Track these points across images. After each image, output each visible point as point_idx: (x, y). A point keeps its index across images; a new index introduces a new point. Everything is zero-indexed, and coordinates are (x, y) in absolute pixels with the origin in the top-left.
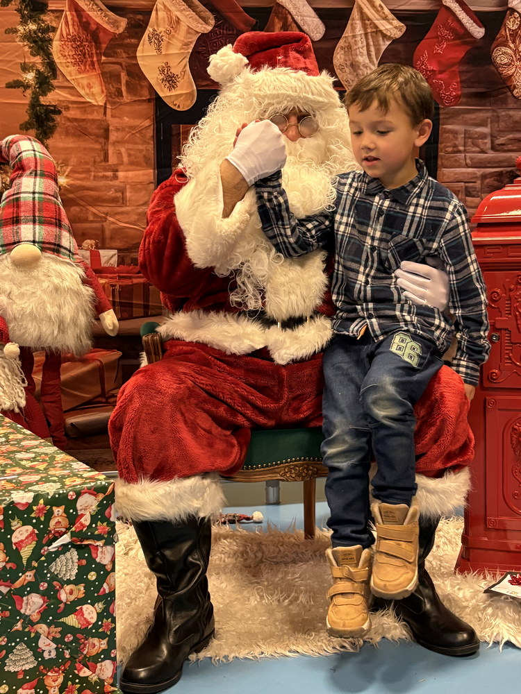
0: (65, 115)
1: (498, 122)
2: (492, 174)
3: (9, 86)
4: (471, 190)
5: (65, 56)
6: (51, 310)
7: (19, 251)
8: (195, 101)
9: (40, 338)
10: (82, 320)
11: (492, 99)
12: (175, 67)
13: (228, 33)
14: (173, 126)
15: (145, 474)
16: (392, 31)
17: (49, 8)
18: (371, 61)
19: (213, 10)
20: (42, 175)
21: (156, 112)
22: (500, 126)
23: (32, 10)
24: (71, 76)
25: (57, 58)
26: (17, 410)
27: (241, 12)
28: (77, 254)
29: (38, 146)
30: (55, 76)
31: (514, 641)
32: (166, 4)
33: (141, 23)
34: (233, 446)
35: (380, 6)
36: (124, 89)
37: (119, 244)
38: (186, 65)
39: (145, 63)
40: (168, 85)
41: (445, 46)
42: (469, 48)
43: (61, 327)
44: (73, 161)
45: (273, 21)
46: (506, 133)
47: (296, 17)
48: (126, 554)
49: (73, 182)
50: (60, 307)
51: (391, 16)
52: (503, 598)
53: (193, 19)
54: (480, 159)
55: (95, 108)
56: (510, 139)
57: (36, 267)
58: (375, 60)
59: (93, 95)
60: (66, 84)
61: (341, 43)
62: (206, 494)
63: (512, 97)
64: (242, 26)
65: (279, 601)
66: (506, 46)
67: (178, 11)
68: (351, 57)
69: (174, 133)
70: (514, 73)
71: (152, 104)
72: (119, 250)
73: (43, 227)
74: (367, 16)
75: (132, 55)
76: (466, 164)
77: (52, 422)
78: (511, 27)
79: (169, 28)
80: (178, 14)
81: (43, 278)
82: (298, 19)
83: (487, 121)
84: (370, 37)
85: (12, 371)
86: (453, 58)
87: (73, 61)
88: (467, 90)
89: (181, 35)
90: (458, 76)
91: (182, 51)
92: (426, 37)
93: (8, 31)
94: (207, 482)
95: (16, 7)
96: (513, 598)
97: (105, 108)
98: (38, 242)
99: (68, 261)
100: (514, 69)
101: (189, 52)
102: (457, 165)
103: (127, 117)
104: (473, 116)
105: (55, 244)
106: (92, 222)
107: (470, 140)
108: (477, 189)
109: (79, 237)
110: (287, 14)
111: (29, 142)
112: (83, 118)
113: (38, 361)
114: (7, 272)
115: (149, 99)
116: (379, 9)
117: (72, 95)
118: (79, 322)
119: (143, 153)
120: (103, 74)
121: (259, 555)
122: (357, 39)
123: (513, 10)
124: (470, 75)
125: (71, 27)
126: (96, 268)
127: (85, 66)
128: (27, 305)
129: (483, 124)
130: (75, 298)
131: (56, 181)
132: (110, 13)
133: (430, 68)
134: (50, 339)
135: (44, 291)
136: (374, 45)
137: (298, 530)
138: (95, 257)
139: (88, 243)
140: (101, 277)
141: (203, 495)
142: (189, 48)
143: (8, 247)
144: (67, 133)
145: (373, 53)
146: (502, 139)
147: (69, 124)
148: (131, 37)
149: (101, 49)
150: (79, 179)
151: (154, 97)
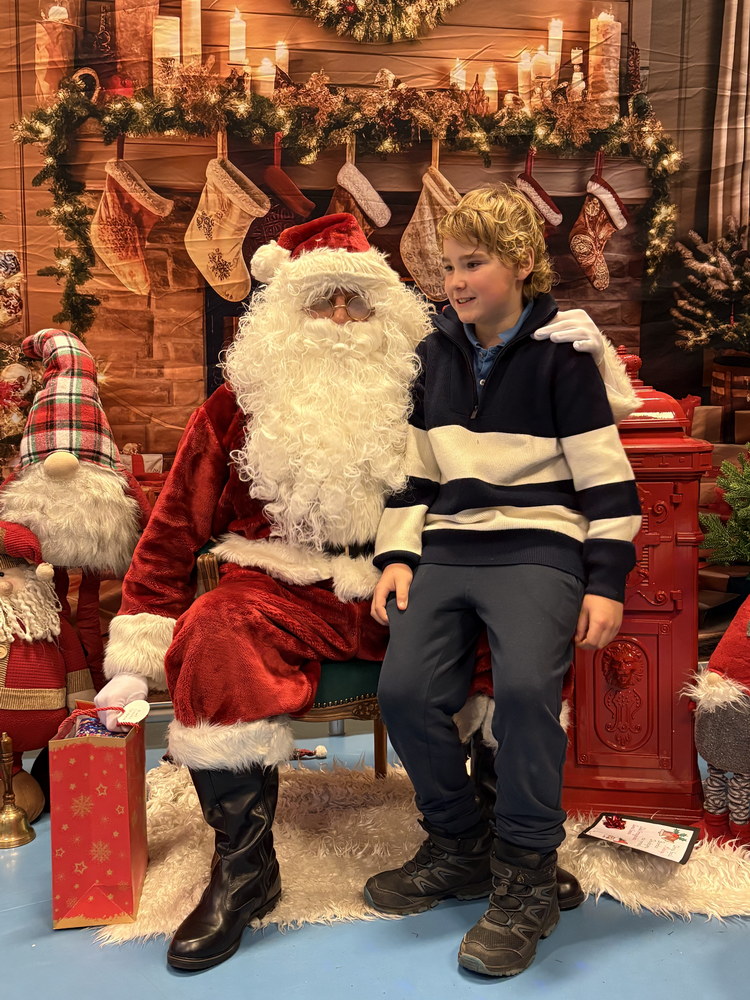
0: (104, 306)
3: (41, 273)
5: (104, 241)
6: (90, 526)
7: (53, 459)
8: (249, 291)
9: (77, 557)
10: (125, 535)
11: (571, 290)
12: (227, 254)
13: (286, 217)
14: (224, 318)
15: (205, 716)
17: (87, 189)
19: (268, 191)
20: (81, 375)
21: (206, 303)
23: (68, 191)
24: (111, 263)
25: (95, 243)
26: (50, 639)
27: (300, 195)
28: (118, 462)
29: (74, 342)
30: (93, 263)
31: (611, 893)
32: (217, 185)
33: (189, 205)
34: (302, 683)
35: (451, 190)
36: (170, 277)
37: (163, 448)
38: (239, 252)
39: (194, 250)
40: (219, 273)
43: (101, 544)
44: (113, 356)
45: (335, 204)
47: (359, 202)
48: (175, 800)
49: (112, 380)
50: (100, 522)
52: (598, 844)
53: (247, 203)
55: (138, 298)
57: (73, 477)
59: (136, 284)
60: (105, 272)
61: (409, 229)
62: (273, 740)
63: (592, 289)
64: (300, 211)
65: (351, 853)
66: (585, 233)
67: (230, 192)
68: (419, 244)
69: (226, 325)
70: (595, 262)
71: (202, 294)
72: (165, 455)
73: (81, 432)
74: (436, 201)
75: (179, 240)
77: (89, 651)
78: (590, 213)
79: (220, 211)
80: (230, 196)
81: (80, 490)
82: (362, 203)
85: (44, 594)
87: (113, 246)
89: (234, 219)
91: (235, 237)
93: (40, 213)
94: (274, 726)
95: (49, 187)
96: (611, 844)
97: (149, 298)
98: (76, 450)
99: (109, 470)
100: (594, 259)
101: (242, 238)
103: (174, 308)
105: (94, 452)
106: (134, 423)
109: (120, 440)
110: (349, 198)
111: (65, 337)
112: (125, 309)
113: (73, 580)
114: (40, 483)
115: (198, 289)
116: (450, 193)
117: (112, 284)
118: (121, 538)
119: (192, 348)
120: (147, 261)
121: (326, 798)
122: (425, 226)
123: (592, 196)
125: (111, 209)
126: (139, 474)
127: (127, 252)
128: (62, 520)
130: (116, 511)
131: (95, 380)
132: (155, 195)
134: (88, 557)
135: (82, 504)
137: (366, 767)
138: (137, 462)
139: (129, 447)
140: (144, 485)
141: (269, 742)
142: (242, 234)
143: (41, 455)
144: (107, 326)
147: (108, 315)
148: (178, 220)
149: (144, 234)
150: (120, 377)
151: (203, 287)
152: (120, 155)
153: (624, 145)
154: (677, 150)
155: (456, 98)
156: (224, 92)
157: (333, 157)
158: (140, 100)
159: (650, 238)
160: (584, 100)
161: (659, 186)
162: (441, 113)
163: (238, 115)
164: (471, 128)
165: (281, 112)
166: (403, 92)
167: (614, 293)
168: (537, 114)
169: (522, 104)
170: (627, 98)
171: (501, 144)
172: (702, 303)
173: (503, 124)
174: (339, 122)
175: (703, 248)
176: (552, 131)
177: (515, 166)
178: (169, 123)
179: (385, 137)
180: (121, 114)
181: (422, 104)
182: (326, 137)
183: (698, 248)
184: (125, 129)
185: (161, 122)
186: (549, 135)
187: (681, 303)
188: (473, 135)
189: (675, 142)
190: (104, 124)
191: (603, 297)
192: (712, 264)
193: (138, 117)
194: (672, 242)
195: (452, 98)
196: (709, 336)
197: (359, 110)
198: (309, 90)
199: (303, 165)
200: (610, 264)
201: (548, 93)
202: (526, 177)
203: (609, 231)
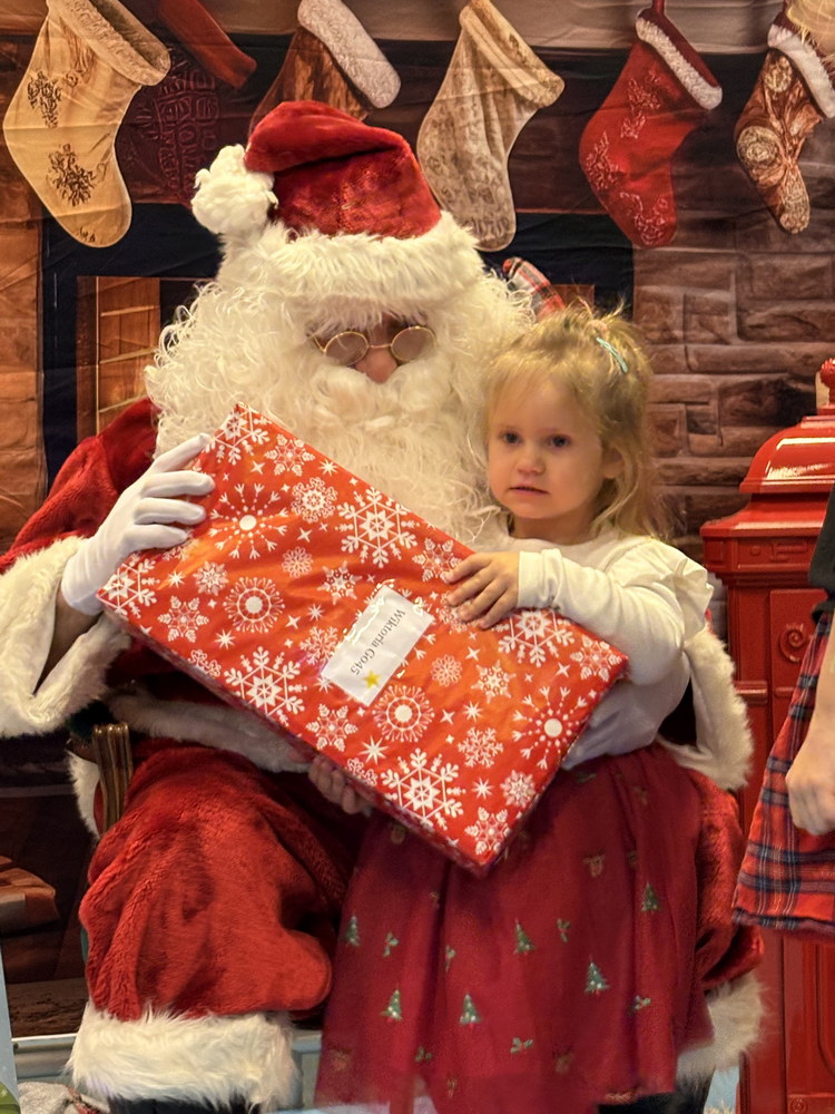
1: (751, 279)
2: (740, 388)
4: (698, 419)
8: (127, 227)
11: (738, 233)
12: (86, 155)
13: (199, 86)
14: (78, 278)
16: (535, 91)
18: (494, 152)
19: (166, 36)
21: (44, 250)
22: (755, 290)
27: (229, 44)
32: (65, 20)
33: (13, 60)
35: (513, 39)
38: (108, 152)
39: (22, 146)
40: (70, 192)
41: (642, 123)
42: (689, 128)
45: (293, 66)
46: (768, 303)
47: (340, 59)
51: (533, 60)
53: (125, 57)
54: (717, 356)
56: (775, 316)
58: (502, 150)
61: (433, 113)
63: (778, 231)
64: (228, 74)
66: (765, 124)
67: (93, 36)
68: (452, 142)
69: (83, 292)
70: (782, 178)
71: (36, 231)
74: (485, 59)
76: (689, 366)
78: (773, 86)
79: (73, 73)
80: (92, 44)
82: (344, 61)
83: (727, 279)
84: (491, 102)
86: (660, 149)
88: (688, 215)
89: (99, 87)
90: (670, 185)
91: (101, 122)
92: (604, 105)
100: (781, 172)
101: (115, 125)
102: (671, 366)
104: (701, 268)
107: (694, 317)
108: (712, 418)
110: (320, 52)
115: (28, 222)
116: (511, 45)
119: (14, 336)
122: (465, 106)
123: (778, 54)
124: (692, 183)
129: (719, 283)
133: (614, 167)
136: (501, 120)
142: (115, 117)
145: (498, 136)
146: (758, 314)
151: (40, 218)
167: (818, 237)
191: (796, 246)
200: (812, 183)
202: (654, 16)
203: (808, 121)
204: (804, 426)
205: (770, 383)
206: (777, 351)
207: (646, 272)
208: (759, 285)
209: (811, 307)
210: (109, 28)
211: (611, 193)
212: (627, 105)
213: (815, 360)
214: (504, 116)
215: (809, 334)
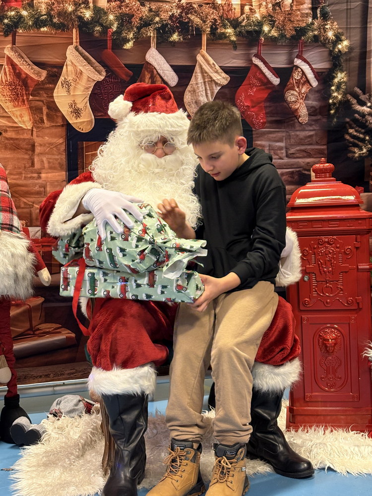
0: (4, 136)
1: (290, 139)
2: (287, 173)
5: (4, 95)
8: (93, 126)
11: (286, 124)
12: (80, 103)
13: (115, 81)
14: (78, 142)
16: (221, 80)
19: (104, 65)
21: (67, 133)
24: (8, 109)
27: (123, 67)
32: (73, 61)
33: (56, 74)
35: (213, 64)
36: (45, 118)
38: (86, 103)
39: (59, 101)
40: (75, 115)
41: (255, 90)
42: (270, 91)
44: (10, 167)
45: (144, 74)
46: (296, 146)
47: (159, 71)
51: (220, 70)
53: (91, 72)
54: (280, 163)
55: (25, 131)
56: (298, 150)
59: (24, 122)
60: (5, 114)
61: (189, 88)
63: (298, 123)
64: (124, 77)
66: (294, 90)
67: (81, 66)
68: (195, 97)
69: (80, 147)
70: (299, 107)
71: (65, 128)
73: (2, 213)
74: (205, 70)
75: (50, 95)
78: (296, 77)
79: (75, 77)
80: (81, 68)
82: (161, 72)
83: (283, 139)
84: (207, 84)
86: (260, 98)
87: (10, 99)
88: (270, 119)
89: (83, 82)
90: (264, 109)
91: (84, 93)
92: (243, 84)
97: (32, 130)
100: (299, 105)
101: (89, 93)
103: (48, 137)
104: (274, 135)
105: (9, 225)
106: (23, 208)
107: (272, 151)
110: (152, 69)
112: (17, 137)
115: (62, 125)
116: (213, 66)
117: (9, 122)
119: (59, 161)
120: (31, 108)
122: (199, 86)
123: (297, 67)
124: (271, 109)
125: (8, 76)
127: (18, 102)
129: (280, 140)
130: (23, 261)
132: (35, 67)
133: (246, 104)
136: (210, 90)
142: (88, 91)
144: (6, 148)
145: (209, 95)
146: (292, 150)
147: (7, 141)
148: (50, 83)
149: (29, 91)
150: (14, 179)
151: (66, 123)
152: (14, 43)
153: (315, 36)
154: (347, 39)
155: (216, 8)
156: (77, 5)
157: (143, 44)
158: (26, 9)
159: (331, 92)
160: (291, 10)
161: (336, 61)
162: (207, 18)
163: (85, 19)
164: (225, 26)
165: (111, 17)
166: (184, 5)
167: (311, 125)
168: (264, 17)
169: (255, 12)
170: (317, 8)
171: (243, 36)
172: (363, 131)
173: (243, 24)
174: (146, 23)
175: (363, 97)
176: (273, 28)
177: (250, 50)
178: (44, 23)
179: (174, 32)
180: (14, 18)
181: (195, 12)
182: (139, 31)
183: (360, 97)
184: (18, 28)
185: (38, 23)
186: (271, 30)
187: (351, 131)
188: (227, 31)
189: (345, 34)
190: (4, 24)
191: (304, 128)
192: (368, 107)
193: (24, 20)
194: (345, 94)
195: (213, 8)
196: (368, 151)
197: (158, 15)
198: (128, 4)
199: (125, 49)
200: (309, 108)
201: (270, 5)
202: (258, 56)
203: (307, 88)
204: (307, 185)
205: (297, 171)
206: (299, 161)
207: (257, 137)
208: (292, 141)
209: (309, 147)
210: (86, 63)
211: (246, 113)
212: (250, 84)
213: (310, 164)
214: (211, 88)
215: (309, 156)
